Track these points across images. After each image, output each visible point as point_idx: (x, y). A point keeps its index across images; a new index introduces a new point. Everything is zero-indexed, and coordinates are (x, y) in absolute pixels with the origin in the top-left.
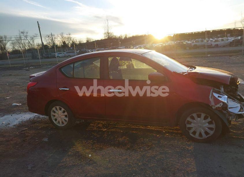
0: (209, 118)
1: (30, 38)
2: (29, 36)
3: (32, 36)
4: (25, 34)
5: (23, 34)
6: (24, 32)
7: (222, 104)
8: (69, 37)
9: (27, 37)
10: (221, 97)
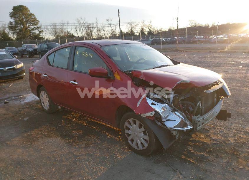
0: (143, 127)
1: (113, 25)
2: (112, 24)
3: (116, 24)
4: (110, 22)
5: (107, 22)
6: (109, 20)
7: (154, 113)
8: (150, 24)
9: (110, 25)
10: (155, 105)
